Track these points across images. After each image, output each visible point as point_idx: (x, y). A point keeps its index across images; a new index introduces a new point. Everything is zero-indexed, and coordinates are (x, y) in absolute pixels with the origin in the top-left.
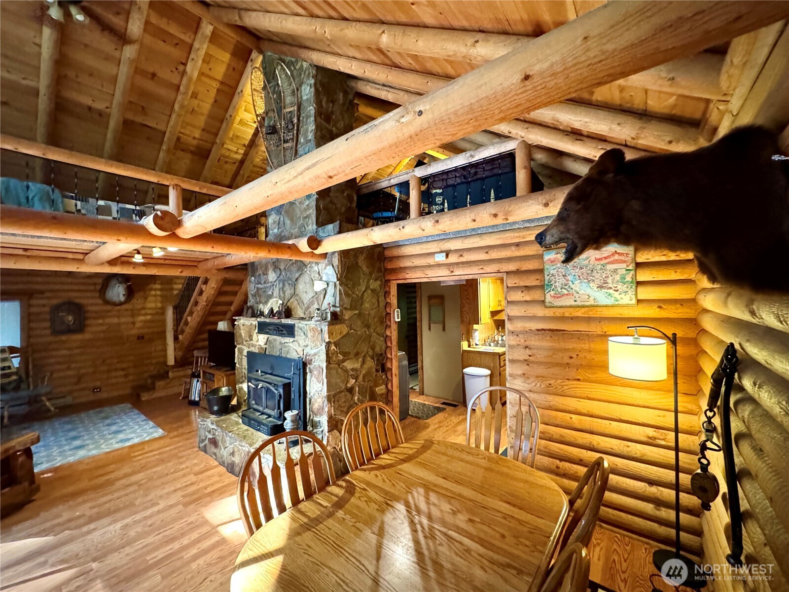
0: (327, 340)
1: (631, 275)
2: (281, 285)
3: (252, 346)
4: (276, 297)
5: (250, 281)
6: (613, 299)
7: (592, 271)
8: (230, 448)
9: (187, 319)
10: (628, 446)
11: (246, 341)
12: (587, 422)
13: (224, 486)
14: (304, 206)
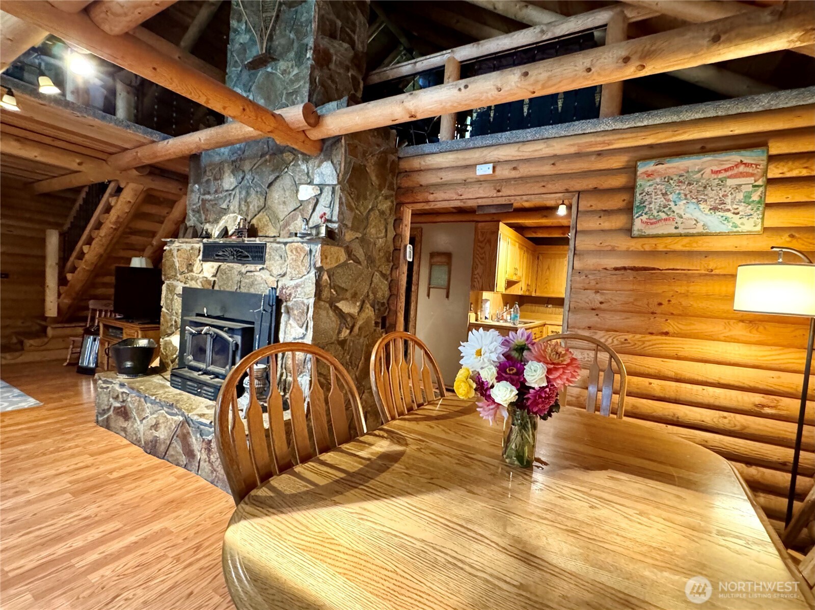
0: (319, 264)
1: (759, 193)
2: (244, 193)
3: (192, 279)
4: (234, 212)
5: (192, 191)
6: (731, 224)
7: (705, 187)
8: (152, 420)
9: (81, 249)
10: (725, 418)
11: (182, 273)
12: (671, 388)
13: (140, 471)
14: (291, 76)
